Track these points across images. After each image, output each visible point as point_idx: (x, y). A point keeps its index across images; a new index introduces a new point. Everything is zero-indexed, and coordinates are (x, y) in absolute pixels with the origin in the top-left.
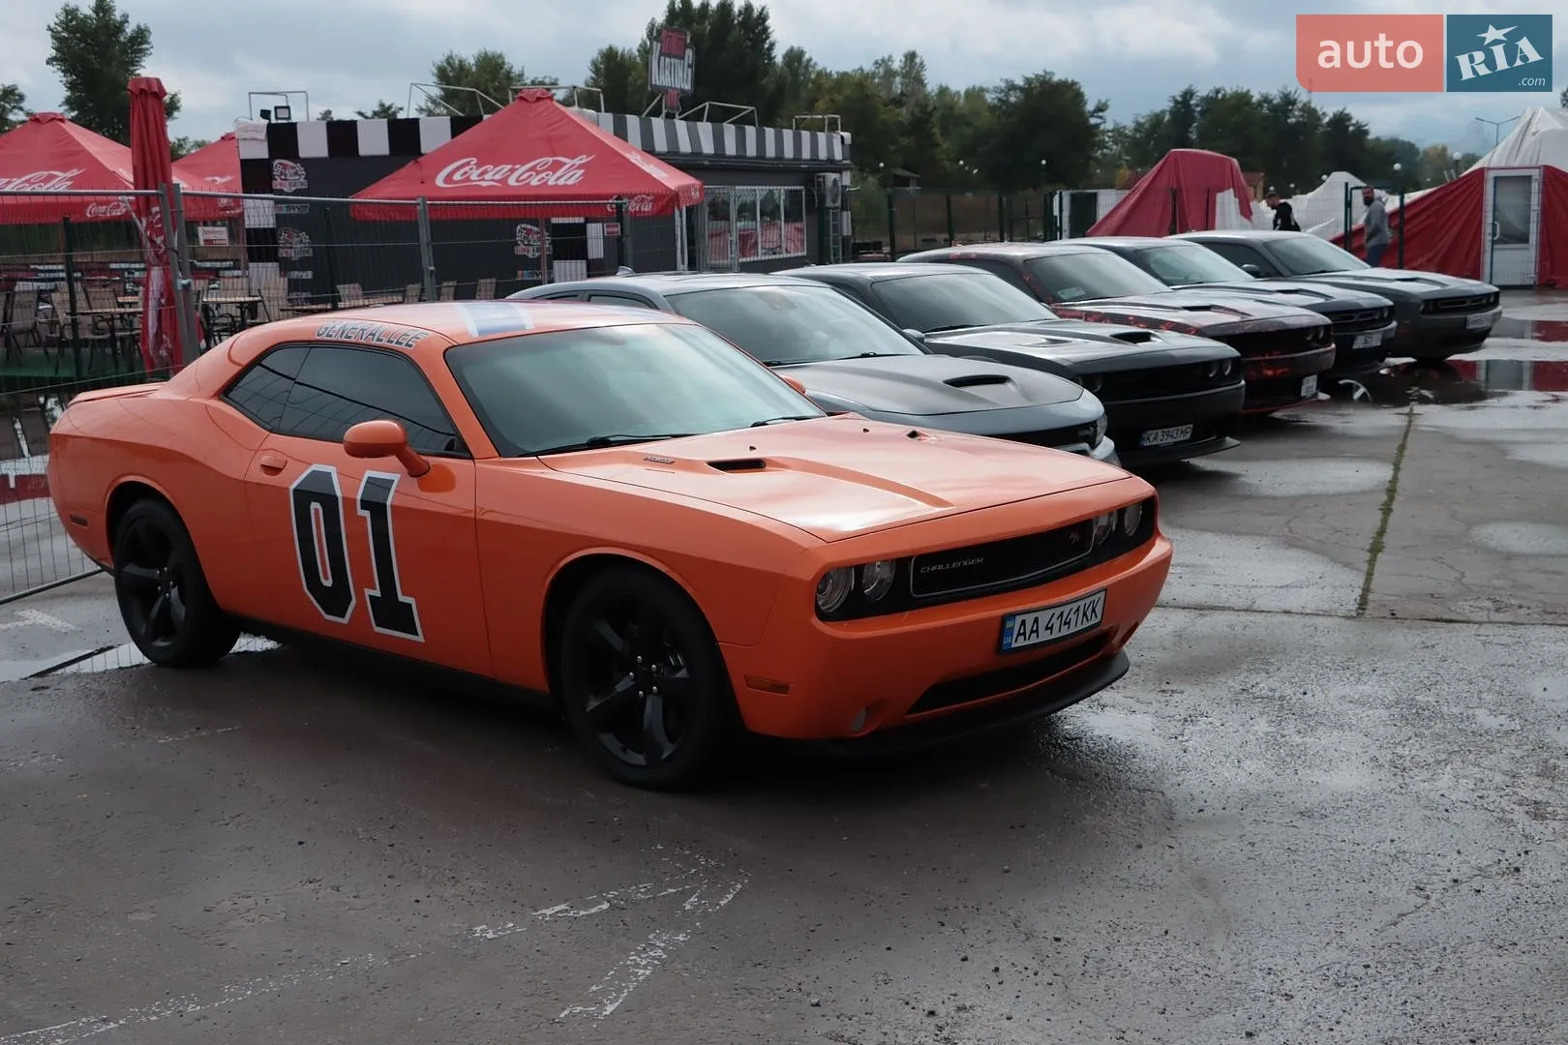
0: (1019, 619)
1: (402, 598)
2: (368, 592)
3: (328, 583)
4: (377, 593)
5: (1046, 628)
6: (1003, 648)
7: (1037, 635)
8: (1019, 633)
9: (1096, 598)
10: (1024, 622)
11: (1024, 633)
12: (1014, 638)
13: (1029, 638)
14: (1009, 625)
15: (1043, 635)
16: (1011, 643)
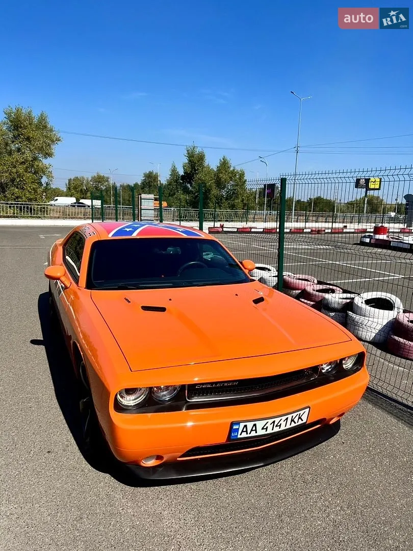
5: (263, 429)
6: (232, 438)
7: (256, 432)
8: (243, 431)
9: (302, 412)
10: (246, 426)
11: (246, 431)
12: (239, 433)
13: (250, 433)
14: (235, 427)
15: (261, 432)
16: (237, 436)
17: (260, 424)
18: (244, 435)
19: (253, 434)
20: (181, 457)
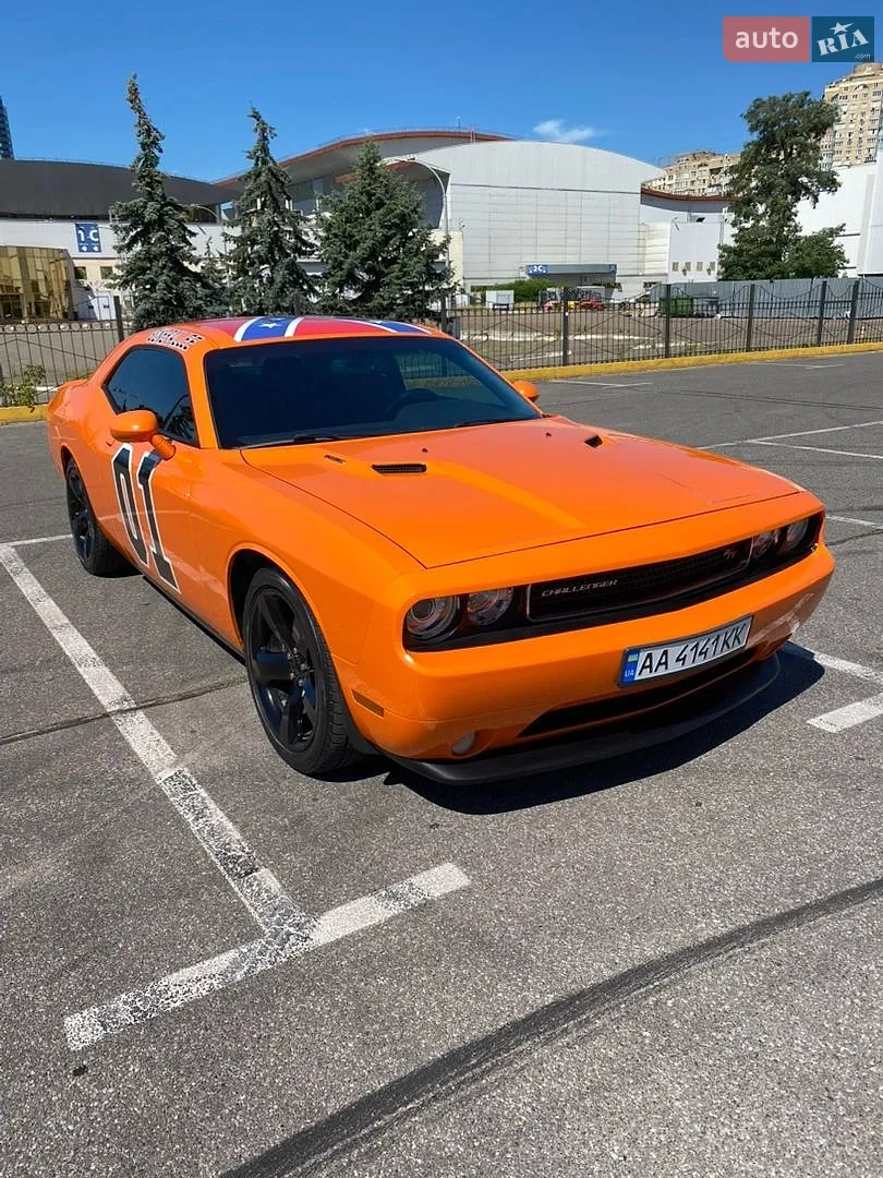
0: (643, 654)
1: (165, 558)
2: (151, 549)
3: (136, 536)
4: (155, 551)
5: (678, 660)
6: (625, 680)
7: (666, 668)
8: (644, 667)
9: (740, 625)
10: (649, 656)
11: (650, 666)
12: (638, 672)
13: (656, 670)
14: (631, 658)
15: (674, 667)
16: (633, 677)
17: (674, 652)
18: (646, 674)
19: (662, 671)
20: (521, 735)
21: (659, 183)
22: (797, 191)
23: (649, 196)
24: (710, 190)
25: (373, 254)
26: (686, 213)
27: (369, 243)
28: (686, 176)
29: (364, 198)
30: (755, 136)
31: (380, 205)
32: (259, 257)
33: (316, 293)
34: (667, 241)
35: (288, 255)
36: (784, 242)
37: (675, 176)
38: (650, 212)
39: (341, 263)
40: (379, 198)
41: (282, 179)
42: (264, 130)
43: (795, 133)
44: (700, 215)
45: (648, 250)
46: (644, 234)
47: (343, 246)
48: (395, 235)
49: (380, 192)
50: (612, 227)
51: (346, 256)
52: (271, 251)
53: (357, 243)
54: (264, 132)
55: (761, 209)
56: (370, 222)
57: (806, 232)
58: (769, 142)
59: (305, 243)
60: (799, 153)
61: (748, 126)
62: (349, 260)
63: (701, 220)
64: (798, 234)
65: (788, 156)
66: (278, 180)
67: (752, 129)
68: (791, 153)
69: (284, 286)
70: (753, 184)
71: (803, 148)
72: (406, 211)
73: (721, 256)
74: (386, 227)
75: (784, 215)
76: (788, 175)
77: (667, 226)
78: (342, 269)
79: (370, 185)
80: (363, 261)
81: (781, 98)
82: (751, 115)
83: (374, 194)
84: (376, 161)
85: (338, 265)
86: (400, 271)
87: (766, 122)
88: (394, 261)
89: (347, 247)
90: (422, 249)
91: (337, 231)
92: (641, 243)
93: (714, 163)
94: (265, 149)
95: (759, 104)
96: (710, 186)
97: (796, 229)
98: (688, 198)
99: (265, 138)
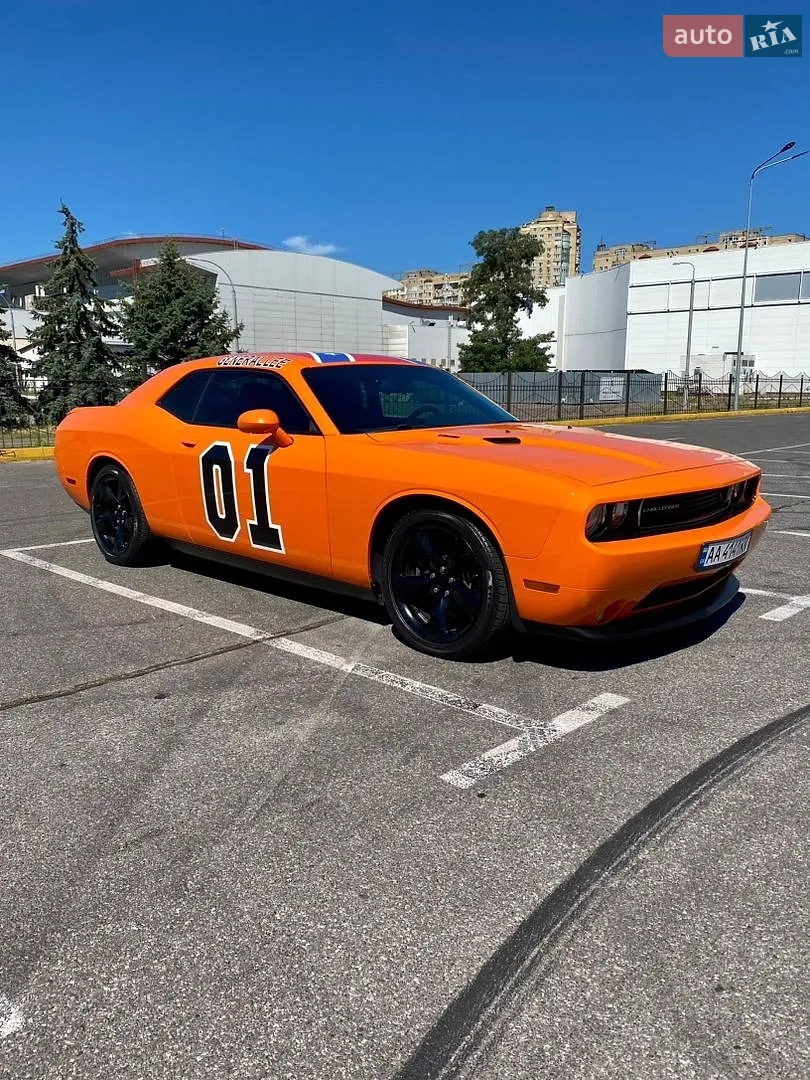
0: (710, 548)
1: (271, 526)
2: (249, 522)
3: (223, 516)
4: (255, 522)
5: (724, 555)
6: (700, 567)
7: (717, 560)
8: (708, 558)
10: (712, 550)
11: (711, 558)
12: (705, 561)
14: (704, 551)
15: (721, 560)
16: (702, 564)
17: (724, 547)
18: (708, 563)
19: (715, 562)
20: (633, 609)
21: (393, 293)
22: (516, 304)
23: (389, 304)
24: (435, 301)
25: (174, 336)
26: (419, 319)
27: (170, 326)
28: (415, 289)
29: (164, 288)
30: (481, 260)
31: (179, 294)
32: (68, 335)
33: (120, 369)
34: (406, 340)
35: (95, 334)
36: (507, 342)
37: (406, 289)
38: (391, 316)
39: (145, 343)
40: (178, 289)
41: (89, 267)
42: (73, 225)
43: (512, 259)
44: (432, 321)
45: (391, 347)
46: (387, 335)
47: (146, 329)
48: (194, 321)
49: (179, 284)
50: (360, 327)
51: (149, 337)
52: (78, 330)
53: (159, 326)
54: (73, 227)
55: (489, 316)
56: (171, 309)
57: (524, 337)
58: (492, 265)
59: (109, 324)
60: (515, 275)
61: (476, 251)
62: (153, 341)
63: (432, 325)
64: (520, 337)
65: (507, 276)
66: (85, 269)
67: (479, 254)
68: (509, 275)
69: (91, 361)
70: (481, 297)
71: (519, 270)
72: (204, 301)
73: (460, 353)
74: (185, 314)
75: (506, 322)
76: (508, 291)
77: (406, 328)
78: (146, 349)
79: (170, 277)
80: (166, 342)
81: (498, 231)
82: (476, 243)
83: (174, 286)
84: (175, 258)
85: (142, 345)
86: (200, 351)
87: (488, 249)
88: (193, 343)
89: (150, 329)
90: (219, 334)
91: (140, 316)
92: (385, 341)
93: (437, 280)
94: (73, 241)
95: (482, 235)
96: (435, 298)
97: (519, 333)
98: (420, 307)
99: (74, 232)
